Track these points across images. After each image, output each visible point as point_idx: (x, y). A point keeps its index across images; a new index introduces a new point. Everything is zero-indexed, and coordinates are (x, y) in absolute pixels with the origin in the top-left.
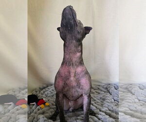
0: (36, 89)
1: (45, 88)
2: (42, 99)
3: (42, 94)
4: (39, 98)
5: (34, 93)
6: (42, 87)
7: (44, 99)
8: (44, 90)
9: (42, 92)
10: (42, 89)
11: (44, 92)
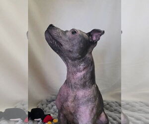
0: (42, 101)
1: (54, 100)
2: (50, 115)
3: (50, 109)
4: (45, 113)
5: (40, 107)
6: (49, 99)
7: (52, 115)
8: (52, 103)
9: (50, 105)
10: (50, 102)
11: (52, 106)
